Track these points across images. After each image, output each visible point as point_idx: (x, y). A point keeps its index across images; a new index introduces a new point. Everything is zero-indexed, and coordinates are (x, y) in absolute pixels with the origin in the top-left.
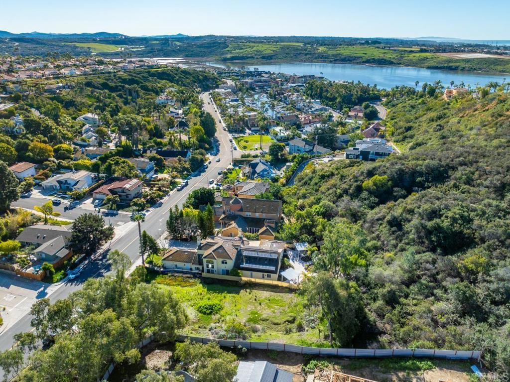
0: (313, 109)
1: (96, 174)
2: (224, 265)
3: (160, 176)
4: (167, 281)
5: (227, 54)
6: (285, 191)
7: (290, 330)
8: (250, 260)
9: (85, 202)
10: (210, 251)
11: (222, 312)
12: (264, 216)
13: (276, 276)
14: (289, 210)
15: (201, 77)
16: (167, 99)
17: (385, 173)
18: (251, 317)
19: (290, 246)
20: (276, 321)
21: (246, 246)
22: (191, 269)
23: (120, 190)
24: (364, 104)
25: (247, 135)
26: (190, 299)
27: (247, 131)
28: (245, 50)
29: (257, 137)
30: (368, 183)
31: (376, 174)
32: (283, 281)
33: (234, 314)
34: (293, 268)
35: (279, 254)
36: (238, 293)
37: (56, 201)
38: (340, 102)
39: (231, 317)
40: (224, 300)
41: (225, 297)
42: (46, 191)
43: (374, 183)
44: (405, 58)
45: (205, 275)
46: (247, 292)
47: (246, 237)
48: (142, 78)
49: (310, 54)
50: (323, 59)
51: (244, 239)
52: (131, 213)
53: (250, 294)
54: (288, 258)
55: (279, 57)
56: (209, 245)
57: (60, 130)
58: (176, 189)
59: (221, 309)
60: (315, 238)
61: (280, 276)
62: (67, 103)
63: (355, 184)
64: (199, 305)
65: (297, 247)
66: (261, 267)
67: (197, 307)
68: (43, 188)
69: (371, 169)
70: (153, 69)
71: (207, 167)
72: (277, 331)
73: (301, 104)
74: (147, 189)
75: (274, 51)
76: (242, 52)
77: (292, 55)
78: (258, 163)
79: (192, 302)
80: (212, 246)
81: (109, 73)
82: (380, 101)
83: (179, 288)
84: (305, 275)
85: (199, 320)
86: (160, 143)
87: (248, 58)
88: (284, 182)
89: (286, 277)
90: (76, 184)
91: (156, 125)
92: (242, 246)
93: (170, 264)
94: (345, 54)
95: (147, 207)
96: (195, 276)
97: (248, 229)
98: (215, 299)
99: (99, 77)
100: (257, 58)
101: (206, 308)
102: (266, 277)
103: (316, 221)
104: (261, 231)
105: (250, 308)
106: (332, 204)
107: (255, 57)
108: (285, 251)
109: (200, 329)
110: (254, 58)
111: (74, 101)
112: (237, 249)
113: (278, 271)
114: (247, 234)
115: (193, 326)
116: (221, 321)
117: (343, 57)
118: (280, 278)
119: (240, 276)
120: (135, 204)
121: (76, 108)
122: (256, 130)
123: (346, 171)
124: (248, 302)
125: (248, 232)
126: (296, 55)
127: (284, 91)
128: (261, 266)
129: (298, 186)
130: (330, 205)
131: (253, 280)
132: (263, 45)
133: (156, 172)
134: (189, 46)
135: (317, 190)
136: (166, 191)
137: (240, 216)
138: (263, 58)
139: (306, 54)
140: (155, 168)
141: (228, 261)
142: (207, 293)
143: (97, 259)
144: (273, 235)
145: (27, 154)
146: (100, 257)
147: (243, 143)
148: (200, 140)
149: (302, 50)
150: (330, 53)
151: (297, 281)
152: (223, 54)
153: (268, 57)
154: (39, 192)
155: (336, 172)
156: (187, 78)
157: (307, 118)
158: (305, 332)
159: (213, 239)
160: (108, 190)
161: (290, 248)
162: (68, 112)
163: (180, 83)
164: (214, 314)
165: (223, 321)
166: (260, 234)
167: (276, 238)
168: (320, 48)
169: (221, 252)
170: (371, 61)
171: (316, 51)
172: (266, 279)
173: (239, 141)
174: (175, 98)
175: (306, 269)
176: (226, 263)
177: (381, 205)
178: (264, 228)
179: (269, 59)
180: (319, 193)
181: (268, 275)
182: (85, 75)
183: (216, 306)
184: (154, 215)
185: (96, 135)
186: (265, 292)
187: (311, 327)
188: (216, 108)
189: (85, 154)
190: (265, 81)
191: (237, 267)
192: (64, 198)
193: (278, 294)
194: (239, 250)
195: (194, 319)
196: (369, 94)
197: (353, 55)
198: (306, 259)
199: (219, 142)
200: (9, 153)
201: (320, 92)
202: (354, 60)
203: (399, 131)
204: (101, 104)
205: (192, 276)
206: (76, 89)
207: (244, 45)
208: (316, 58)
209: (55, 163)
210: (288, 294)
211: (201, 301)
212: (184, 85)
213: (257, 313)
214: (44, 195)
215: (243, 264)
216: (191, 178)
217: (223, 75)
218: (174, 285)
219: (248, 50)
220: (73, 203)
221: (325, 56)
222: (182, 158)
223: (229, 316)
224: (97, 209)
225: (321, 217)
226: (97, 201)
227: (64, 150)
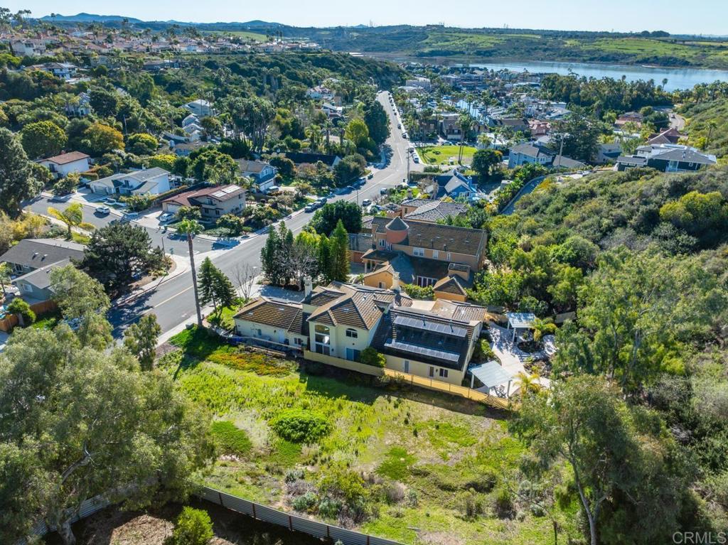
0: (553, 115)
1: (180, 177)
2: (351, 339)
3: (282, 188)
4: (234, 360)
5: (425, 47)
6: (494, 222)
7: (479, 510)
8: (407, 334)
9: (146, 216)
10: (326, 307)
11: (327, 441)
12: (448, 256)
13: (460, 375)
14: (501, 250)
15: (379, 69)
16: (323, 93)
17: (714, 187)
18: (390, 460)
19: (497, 318)
20: (447, 481)
21: (403, 308)
22: (287, 342)
23: (207, 201)
24: (643, 110)
25: (440, 144)
26: (266, 401)
27: (441, 140)
28: (452, 43)
29: (455, 148)
30: (676, 207)
31: (692, 190)
32: (474, 388)
33: (351, 448)
34: (499, 362)
35: (470, 329)
36: (370, 401)
37: (101, 211)
38: (599, 106)
39: (344, 455)
40: (336, 415)
41: (340, 407)
42: (93, 195)
43: (687, 206)
44: (710, 58)
45: (309, 355)
46: (390, 401)
47: (409, 291)
48: (290, 62)
49: (551, 50)
50: (572, 56)
51: (401, 294)
52: (216, 239)
53: (396, 406)
54: (490, 341)
55: (503, 53)
56: (327, 297)
57: (144, 113)
58: (303, 210)
59: (326, 432)
60: (551, 306)
61: (468, 376)
62: (171, 84)
63: (643, 208)
64: (280, 418)
65: (510, 320)
66: (428, 352)
67: (275, 420)
68: (92, 191)
69: (681, 180)
70: (309, 53)
71: (365, 183)
72: (446, 507)
73: (534, 108)
74: (255, 206)
75: (495, 44)
76: (447, 46)
77: (523, 51)
78: (452, 177)
79: (269, 409)
80: (333, 298)
81: (244, 53)
82: (671, 108)
83: (253, 375)
84: (526, 381)
85: (272, 451)
86: (297, 146)
87: (455, 53)
88: (495, 208)
89: (482, 381)
90: (139, 187)
91: (296, 120)
92: (395, 307)
93: (247, 327)
94: (608, 50)
95: (246, 231)
96: (290, 355)
97: (414, 278)
98: (317, 408)
99: (228, 58)
100: (469, 54)
101: (294, 427)
102: (437, 374)
103: (556, 273)
104: (440, 283)
105: (390, 439)
106: (590, 243)
107: (467, 53)
108: (484, 326)
109: (267, 474)
110: (463, 53)
111: (182, 84)
112: (382, 310)
113: (466, 364)
114: (411, 286)
115: (253, 465)
116: (319, 462)
117: (604, 54)
118: (467, 381)
119: (381, 366)
120: (224, 224)
121: (183, 93)
122: (455, 140)
123: (620, 189)
124: (387, 425)
125: (415, 284)
126: (528, 51)
127: (507, 91)
128: (429, 350)
129: (521, 216)
130: (587, 244)
131: (408, 377)
132: (480, 37)
133: (278, 182)
134: (370, 37)
135: (558, 222)
136: (285, 210)
137: (403, 253)
138: (479, 53)
139: (545, 50)
140: (276, 176)
141: (359, 331)
142: (305, 393)
143: (126, 305)
144: (463, 294)
145: (82, 141)
146: (133, 303)
147: (430, 155)
148: (360, 144)
149: (539, 43)
150: (584, 48)
151: (505, 391)
152: (419, 47)
153: (486, 52)
154: (83, 196)
155: (601, 190)
156: (358, 68)
157: (542, 126)
158: (515, 522)
159: (339, 287)
160: (188, 199)
161: (495, 322)
162: (170, 97)
163: (347, 74)
164: (308, 442)
165: (323, 462)
166: (436, 289)
167: (470, 300)
168: (568, 42)
169: (348, 312)
170: (652, 60)
171: (561, 46)
172: (436, 379)
173: (423, 152)
174: (335, 92)
175: (527, 368)
176: (355, 336)
177: (703, 251)
178: (447, 279)
179: (488, 56)
180: (564, 226)
181: (442, 370)
182: (209, 53)
183: (314, 425)
184: (253, 245)
185: (202, 128)
186: (430, 407)
187: (533, 511)
188: (396, 110)
189: (174, 149)
190: (478, 79)
191: (378, 345)
192: (116, 207)
193: (460, 415)
194: (386, 312)
195: (261, 449)
196: (652, 95)
197: (621, 51)
198: (528, 346)
199: (393, 153)
200: (53, 136)
201: (566, 93)
202: (622, 59)
203: (715, 142)
204: (220, 89)
205: (284, 355)
206: (190, 68)
207: (451, 36)
208: (561, 56)
209: (122, 157)
210: (482, 417)
211: (287, 410)
212: (353, 78)
213: (403, 454)
214: (88, 201)
215: (390, 343)
216: (334, 196)
217: (415, 71)
218: (243, 369)
219: (457, 42)
220: (127, 215)
221: (576, 52)
222: (324, 165)
223: (340, 452)
224: (163, 228)
225: (568, 264)
226: (166, 215)
227: (143, 142)
